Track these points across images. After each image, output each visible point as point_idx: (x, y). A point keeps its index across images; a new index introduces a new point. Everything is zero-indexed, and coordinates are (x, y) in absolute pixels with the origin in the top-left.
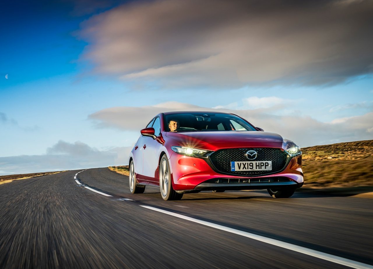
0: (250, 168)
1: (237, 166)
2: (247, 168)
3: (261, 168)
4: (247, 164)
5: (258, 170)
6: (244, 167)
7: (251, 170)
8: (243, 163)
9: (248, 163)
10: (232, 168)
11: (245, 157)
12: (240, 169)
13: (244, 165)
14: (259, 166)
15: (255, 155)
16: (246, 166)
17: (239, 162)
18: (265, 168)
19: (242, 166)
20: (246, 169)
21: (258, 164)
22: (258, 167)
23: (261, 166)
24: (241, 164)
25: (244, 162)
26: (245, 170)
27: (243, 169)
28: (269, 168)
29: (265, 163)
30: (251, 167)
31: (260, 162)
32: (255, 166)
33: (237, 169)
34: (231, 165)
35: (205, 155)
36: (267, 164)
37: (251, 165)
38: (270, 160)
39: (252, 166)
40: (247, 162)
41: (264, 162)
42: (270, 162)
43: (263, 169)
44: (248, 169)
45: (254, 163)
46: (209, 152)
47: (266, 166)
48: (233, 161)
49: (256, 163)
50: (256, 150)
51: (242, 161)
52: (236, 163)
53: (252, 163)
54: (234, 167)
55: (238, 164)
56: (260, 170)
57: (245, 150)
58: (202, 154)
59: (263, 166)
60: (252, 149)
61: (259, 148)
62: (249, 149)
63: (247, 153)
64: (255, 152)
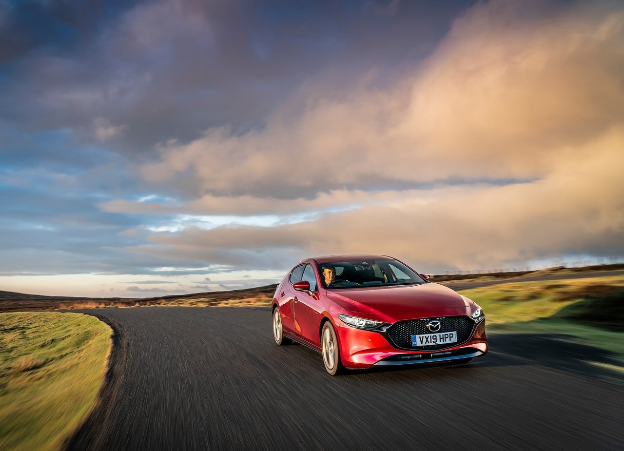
0: (433, 342)
1: (419, 340)
2: (430, 342)
3: (445, 341)
4: (429, 337)
5: (442, 343)
6: (427, 340)
7: (434, 344)
8: (425, 337)
9: (431, 336)
10: (414, 343)
11: (428, 329)
12: (422, 343)
13: (427, 339)
14: (443, 338)
15: (438, 326)
16: (429, 340)
17: (421, 336)
18: (450, 340)
19: (425, 340)
21: (442, 337)
22: (442, 340)
23: (445, 338)
24: (423, 337)
25: (427, 335)
26: (427, 344)
28: (454, 340)
29: (450, 334)
30: (435, 341)
31: (444, 333)
32: (438, 339)
33: (419, 344)
34: (412, 340)
35: (379, 327)
36: (451, 336)
37: (435, 337)
38: (455, 331)
39: (436, 339)
40: (429, 335)
41: (448, 333)
42: (455, 333)
43: (448, 341)
45: (438, 335)
46: (386, 325)
47: (450, 337)
48: (414, 334)
49: (440, 335)
50: (439, 320)
51: (424, 334)
52: (418, 336)
53: (436, 336)
54: (416, 341)
55: (420, 337)
56: (445, 343)
57: (426, 320)
58: (376, 326)
59: (447, 338)
60: (435, 319)
61: (442, 317)
62: (432, 319)
63: (430, 324)
64: (438, 323)
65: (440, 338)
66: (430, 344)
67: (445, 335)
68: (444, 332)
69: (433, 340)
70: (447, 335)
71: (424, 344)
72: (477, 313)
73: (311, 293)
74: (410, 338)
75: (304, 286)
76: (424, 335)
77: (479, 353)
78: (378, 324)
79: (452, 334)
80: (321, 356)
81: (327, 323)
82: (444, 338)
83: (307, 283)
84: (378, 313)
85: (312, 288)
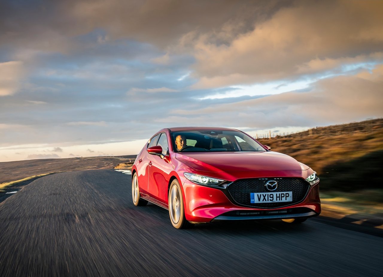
0: (270, 200)
1: (256, 198)
3: (281, 200)
4: (267, 195)
5: (278, 201)
6: (264, 198)
7: (270, 202)
8: (263, 195)
10: (252, 200)
11: (266, 188)
12: (259, 200)
13: (264, 197)
15: (275, 186)
16: (266, 198)
17: (259, 194)
18: (286, 200)
19: (262, 198)
20: (266, 200)
21: (278, 196)
22: (278, 198)
23: (282, 197)
24: (261, 195)
25: (264, 194)
26: (265, 202)
27: (263, 201)
28: (290, 199)
29: (286, 194)
30: (272, 199)
31: (280, 193)
32: (275, 197)
33: (256, 201)
34: (251, 197)
35: (220, 185)
36: (287, 195)
37: (271, 196)
38: (291, 191)
39: (273, 197)
40: (267, 193)
42: (291, 193)
43: (284, 200)
44: (268, 200)
45: (274, 194)
46: (227, 183)
47: (286, 197)
48: (252, 192)
49: (277, 194)
50: (276, 180)
51: (262, 192)
52: (256, 194)
54: (254, 198)
55: (258, 195)
56: (281, 201)
57: (265, 180)
58: (218, 184)
59: (284, 197)
60: (273, 179)
61: (279, 178)
62: (269, 179)
63: (268, 183)
64: (275, 183)
65: (277, 197)
66: (267, 202)
67: (282, 194)
68: (280, 191)
69: (269, 198)
70: (284, 194)
71: (261, 202)
72: (312, 177)
73: (162, 157)
74: (249, 196)
75: (157, 151)
76: (262, 194)
77: (311, 213)
78: (220, 182)
79: (288, 194)
80: (168, 212)
81: (175, 181)
82: (280, 197)
83: (160, 148)
84: (220, 172)
85: (165, 152)
